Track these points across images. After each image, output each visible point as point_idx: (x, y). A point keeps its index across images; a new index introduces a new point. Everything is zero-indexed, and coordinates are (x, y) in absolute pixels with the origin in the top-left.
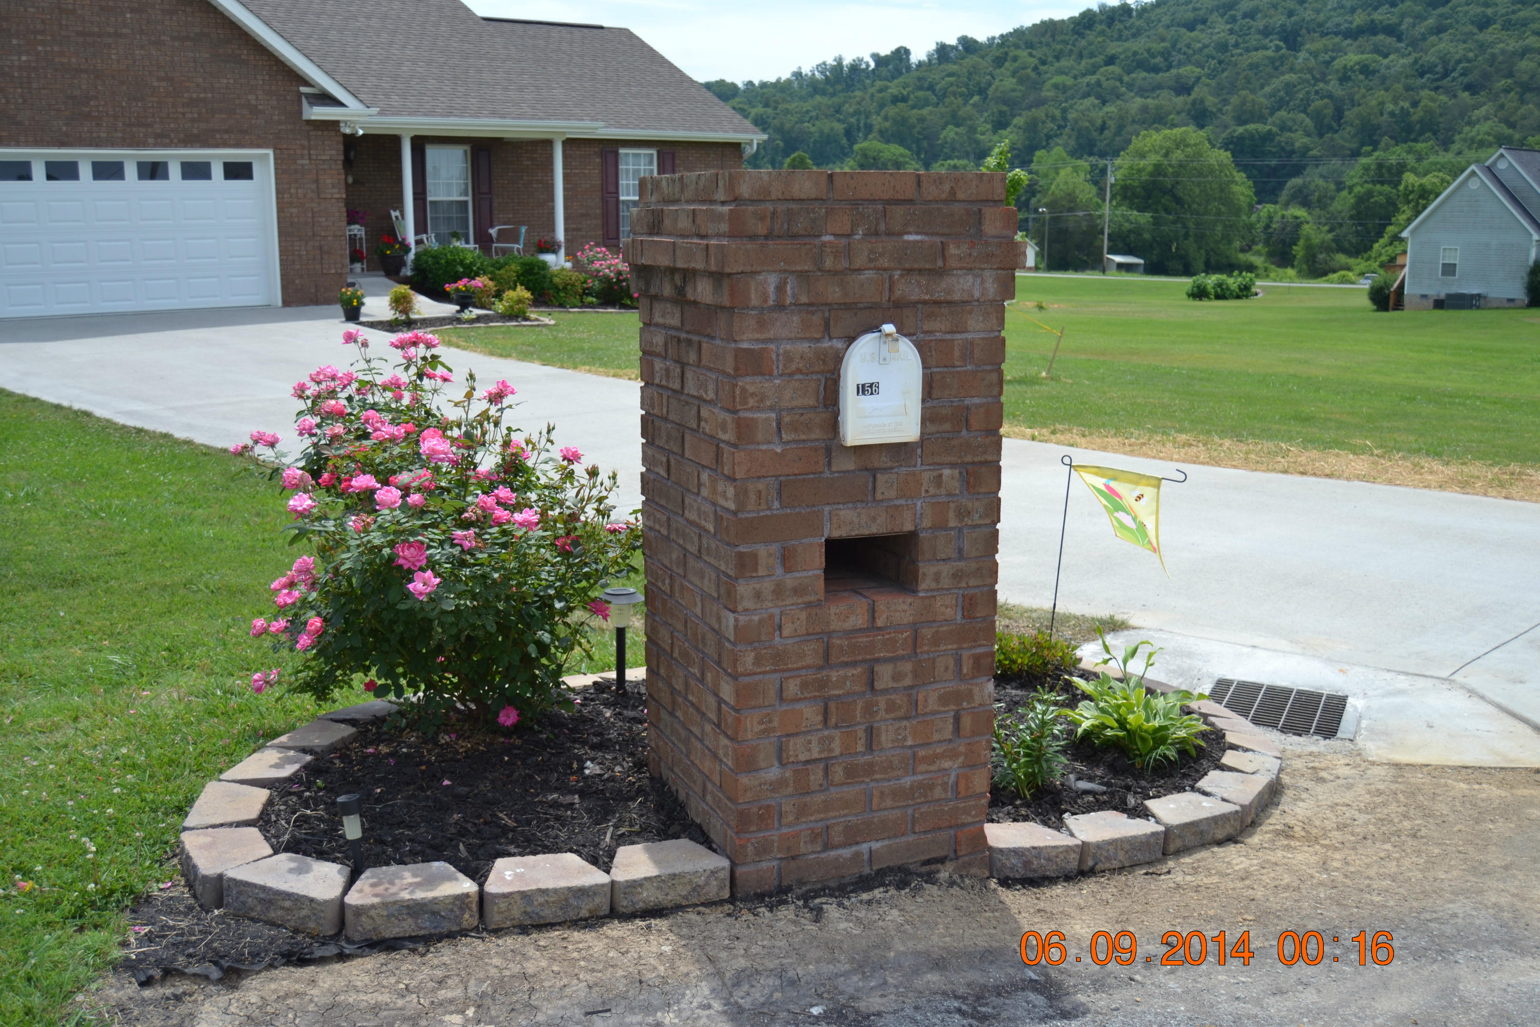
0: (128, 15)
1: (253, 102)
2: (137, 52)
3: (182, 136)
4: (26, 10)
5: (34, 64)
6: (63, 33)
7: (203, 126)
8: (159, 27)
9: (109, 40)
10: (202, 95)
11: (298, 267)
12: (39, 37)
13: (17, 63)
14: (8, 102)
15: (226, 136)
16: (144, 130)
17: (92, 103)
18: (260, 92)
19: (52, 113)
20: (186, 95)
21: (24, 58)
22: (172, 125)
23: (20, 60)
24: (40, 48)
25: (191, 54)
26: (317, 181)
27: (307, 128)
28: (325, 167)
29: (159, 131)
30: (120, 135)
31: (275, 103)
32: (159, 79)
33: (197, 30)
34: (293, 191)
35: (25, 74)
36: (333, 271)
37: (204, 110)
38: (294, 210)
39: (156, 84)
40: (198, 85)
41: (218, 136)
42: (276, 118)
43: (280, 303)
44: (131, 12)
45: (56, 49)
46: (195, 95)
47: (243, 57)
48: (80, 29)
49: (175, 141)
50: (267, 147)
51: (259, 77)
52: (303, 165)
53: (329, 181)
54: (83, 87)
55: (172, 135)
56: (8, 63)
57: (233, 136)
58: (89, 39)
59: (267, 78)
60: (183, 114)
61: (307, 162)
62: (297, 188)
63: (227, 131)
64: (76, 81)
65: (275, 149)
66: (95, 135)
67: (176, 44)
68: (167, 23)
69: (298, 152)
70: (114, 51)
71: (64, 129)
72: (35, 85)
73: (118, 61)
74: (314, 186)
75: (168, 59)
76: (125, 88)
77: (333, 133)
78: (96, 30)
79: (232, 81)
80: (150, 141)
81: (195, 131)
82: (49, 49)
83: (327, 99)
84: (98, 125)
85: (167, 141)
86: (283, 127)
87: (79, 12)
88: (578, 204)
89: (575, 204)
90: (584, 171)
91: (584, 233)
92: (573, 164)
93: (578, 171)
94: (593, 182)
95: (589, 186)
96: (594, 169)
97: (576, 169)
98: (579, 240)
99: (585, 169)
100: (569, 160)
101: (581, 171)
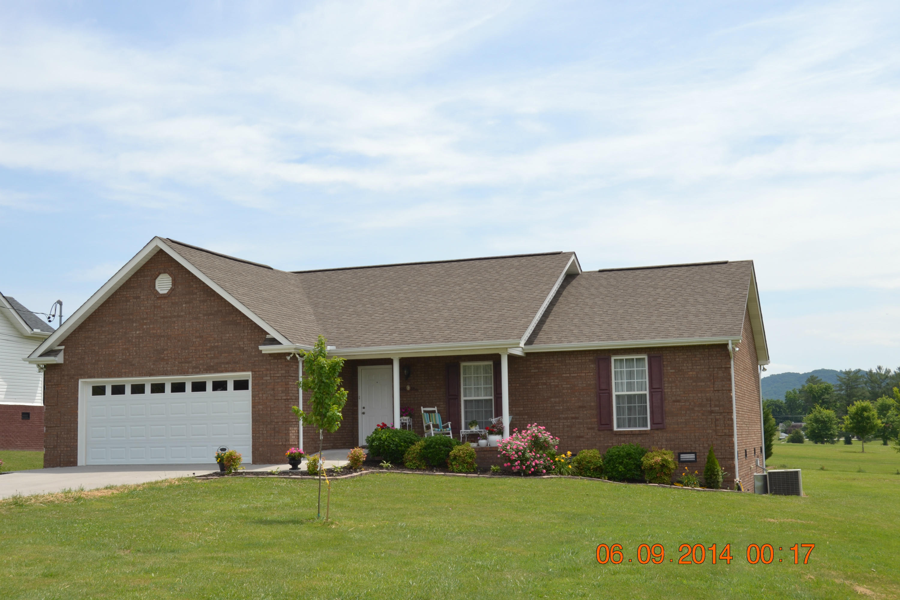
0: (184, 305)
1: (242, 346)
2: (187, 324)
3: (205, 367)
4: (140, 308)
5: (141, 335)
6: (155, 318)
7: (216, 361)
8: (198, 310)
9: (175, 319)
10: (216, 344)
11: (261, 441)
12: (145, 321)
13: (134, 335)
14: (130, 355)
15: (227, 366)
16: (188, 365)
17: (165, 352)
18: (245, 340)
19: (148, 359)
20: (209, 345)
21: (138, 332)
22: (201, 362)
23: (136, 333)
24: (145, 327)
25: (212, 323)
26: (273, 390)
27: (270, 358)
28: (279, 380)
29: (194, 365)
30: (176, 368)
31: (253, 345)
32: (196, 337)
33: (216, 309)
34: (260, 395)
35: (137, 340)
36: (281, 443)
37: (217, 352)
38: (261, 407)
39: (194, 340)
40: (214, 339)
41: (223, 366)
42: (253, 354)
43: (252, 462)
44: (185, 303)
45: (151, 326)
46: (212, 344)
47: (238, 321)
48: (162, 315)
49: (202, 370)
50: (248, 371)
51: (246, 331)
52: (266, 380)
53: (280, 389)
54: (162, 344)
55: (201, 367)
56: (131, 335)
57: (230, 365)
58: (166, 320)
59: (250, 331)
60: (207, 355)
61: (269, 378)
62: (263, 394)
63: (227, 363)
64: (158, 342)
65: (252, 371)
66: (165, 369)
67: (205, 317)
68: (201, 307)
69: (264, 372)
70: (177, 325)
71: (152, 366)
72: (141, 345)
73: (178, 330)
74: (272, 392)
75: (201, 326)
76: (180, 343)
77: (284, 361)
78: (169, 314)
79: (231, 335)
80: (190, 370)
81: (212, 364)
82: (148, 327)
83: (274, 341)
84: (167, 363)
85: (198, 370)
86: (257, 359)
87: (163, 307)
88: (576, 399)
89: (573, 399)
90: (581, 374)
91: (581, 421)
92: (571, 369)
93: (576, 375)
94: (589, 382)
95: (585, 385)
96: (590, 372)
97: (574, 373)
98: (577, 426)
99: (582, 373)
100: (568, 367)
101: (579, 374)
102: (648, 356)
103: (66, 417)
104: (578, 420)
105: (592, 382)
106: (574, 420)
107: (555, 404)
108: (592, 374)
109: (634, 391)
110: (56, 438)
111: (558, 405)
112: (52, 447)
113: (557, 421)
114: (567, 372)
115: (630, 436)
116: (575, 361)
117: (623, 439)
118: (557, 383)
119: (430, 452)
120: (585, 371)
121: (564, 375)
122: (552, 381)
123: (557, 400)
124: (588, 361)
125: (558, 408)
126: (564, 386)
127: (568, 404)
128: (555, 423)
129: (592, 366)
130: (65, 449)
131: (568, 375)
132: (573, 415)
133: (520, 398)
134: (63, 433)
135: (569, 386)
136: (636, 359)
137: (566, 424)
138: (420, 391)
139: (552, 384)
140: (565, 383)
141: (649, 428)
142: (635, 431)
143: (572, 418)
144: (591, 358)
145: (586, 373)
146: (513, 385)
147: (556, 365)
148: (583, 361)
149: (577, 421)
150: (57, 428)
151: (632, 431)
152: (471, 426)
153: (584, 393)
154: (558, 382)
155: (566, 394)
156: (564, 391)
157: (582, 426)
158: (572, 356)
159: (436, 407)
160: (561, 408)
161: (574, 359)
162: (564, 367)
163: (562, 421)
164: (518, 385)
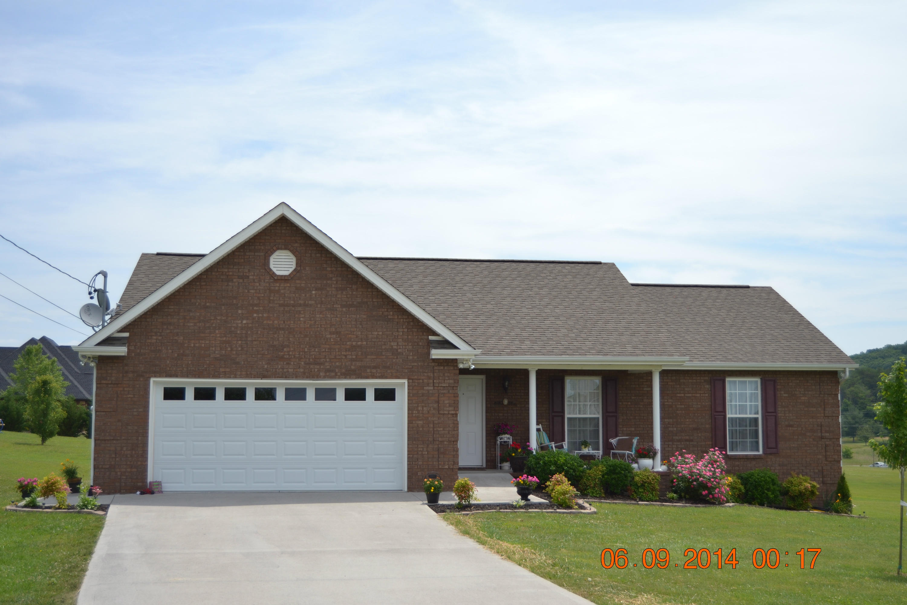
0: (314, 292)
1: (395, 347)
2: (318, 316)
3: (344, 371)
4: (248, 292)
5: (250, 325)
6: (271, 305)
7: (358, 364)
8: (334, 299)
9: (300, 309)
10: (359, 343)
11: (420, 463)
12: (255, 308)
13: (240, 325)
14: (232, 350)
15: (374, 371)
16: (318, 367)
17: (285, 350)
18: (400, 340)
19: (259, 356)
20: (348, 343)
21: (244, 322)
22: (337, 364)
23: (242, 322)
24: (255, 315)
25: (354, 316)
26: (438, 402)
27: (433, 364)
28: (445, 391)
29: (328, 367)
30: (302, 370)
31: (410, 347)
32: (331, 333)
33: (359, 300)
34: (420, 408)
35: (244, 332)
36: (447, 467)
37: (360, 353)
38: (420, 422)
39: (328, 336)
40: (357, 337)
41: (368, 370)
42: (411, 358)
43: (406, 489)
44: (316, 290)
45: (265, 315)
46: (354, 343)
47: (389, 317)
48: (281, 302)
49: (339, 374)
50: (403, 378)
51: (401, 330)
52: (428, 390)
53: (447, 402)
54: (280, 339)
55: (337, 370)
56: (235, 325)
57: (379, 370)
58: (286, 309)
59: (406, 330)
60: (346, 356)
61: (432, 388)
62: (423, 407)
63: (375, 367)
64: (276, 336)
65: (409, 379)
66: (285, 370)
67: (344, 309)
68: (339, 296)
69: (425, 381)
70: (303, 316)
71: (266, 366)
72: (249, 339)
73: (305, 322)
74: (436, 405)
75: (338, 319)
76: (308, 339)
77: (452, 368)
78: (292, 302)
79: (381, 333)
80: (322, 374)
81: (353, 367)
82: (260, 315)
83: (446, 344)
84: (288, 364)
85: (333, 374)
86: (416, 364)
87: (282, 291)
88: (690, 420)
89: (688, 420)
90: (695, 395)
91: (695, 443)
92: (686, 389)
93: (690, 395)
94: (704, 403)
95: (699, 406)
96: (704, 393)
97: (688, 393)
98: (691, 449)
99: (696, 393)
100: (683, 386)
101: (693, 395)
102: (761, 379)
103: (129, 427)
104: (692, 443)
105: (707, 404)
106: (688, 443)
107: (668, 425)
108: (707, 395)
109: (746, 414)
110: (113, 456)
111: (671, 426)
112: (108, 466)
113: (671, 443)
114: (681, 392)
115: (744, 460)
116: (690, 381)
117: (737, 463)
118: (671, 403)
119: (614, 479)
120: (700, 392)
121: (679, 395)
122: (666, 401)
123: (671, 420)
124: (703, 381)
125: (671, 429)
126: (678, 406)
127: (682, 426)
128: (669, 445)
129: (707, 386)
130: (129, 470)
131: (683, 395)
132: (687, 438)
133: (631, 418)
134: (125, 448)
135: (683, 406)
136: (748, 381)
137: (680, 446)
138: (518, 405)
139: (666, 403)
140: (679, 404)
141: (761, 452)
142: (750, 455)
143: (686, 440)
144: (707, 378)
145: (700, 394)
146: (624, 403)
147: (670, 383)
148: (698, 381)
149: (691, 443)
150: (114, 442)
151: (747, 455)
152: (585, 447)
153: (699, 415)
154: (672, 402)
155: (680, 415)
156: (678, 412)
157: (696, 449)
158: (687, 375)
159: (540, 425)
160: (675, 429)
161: (688, 378)
162: (678, 386)
163: (675, 443)
164: (629, 403)
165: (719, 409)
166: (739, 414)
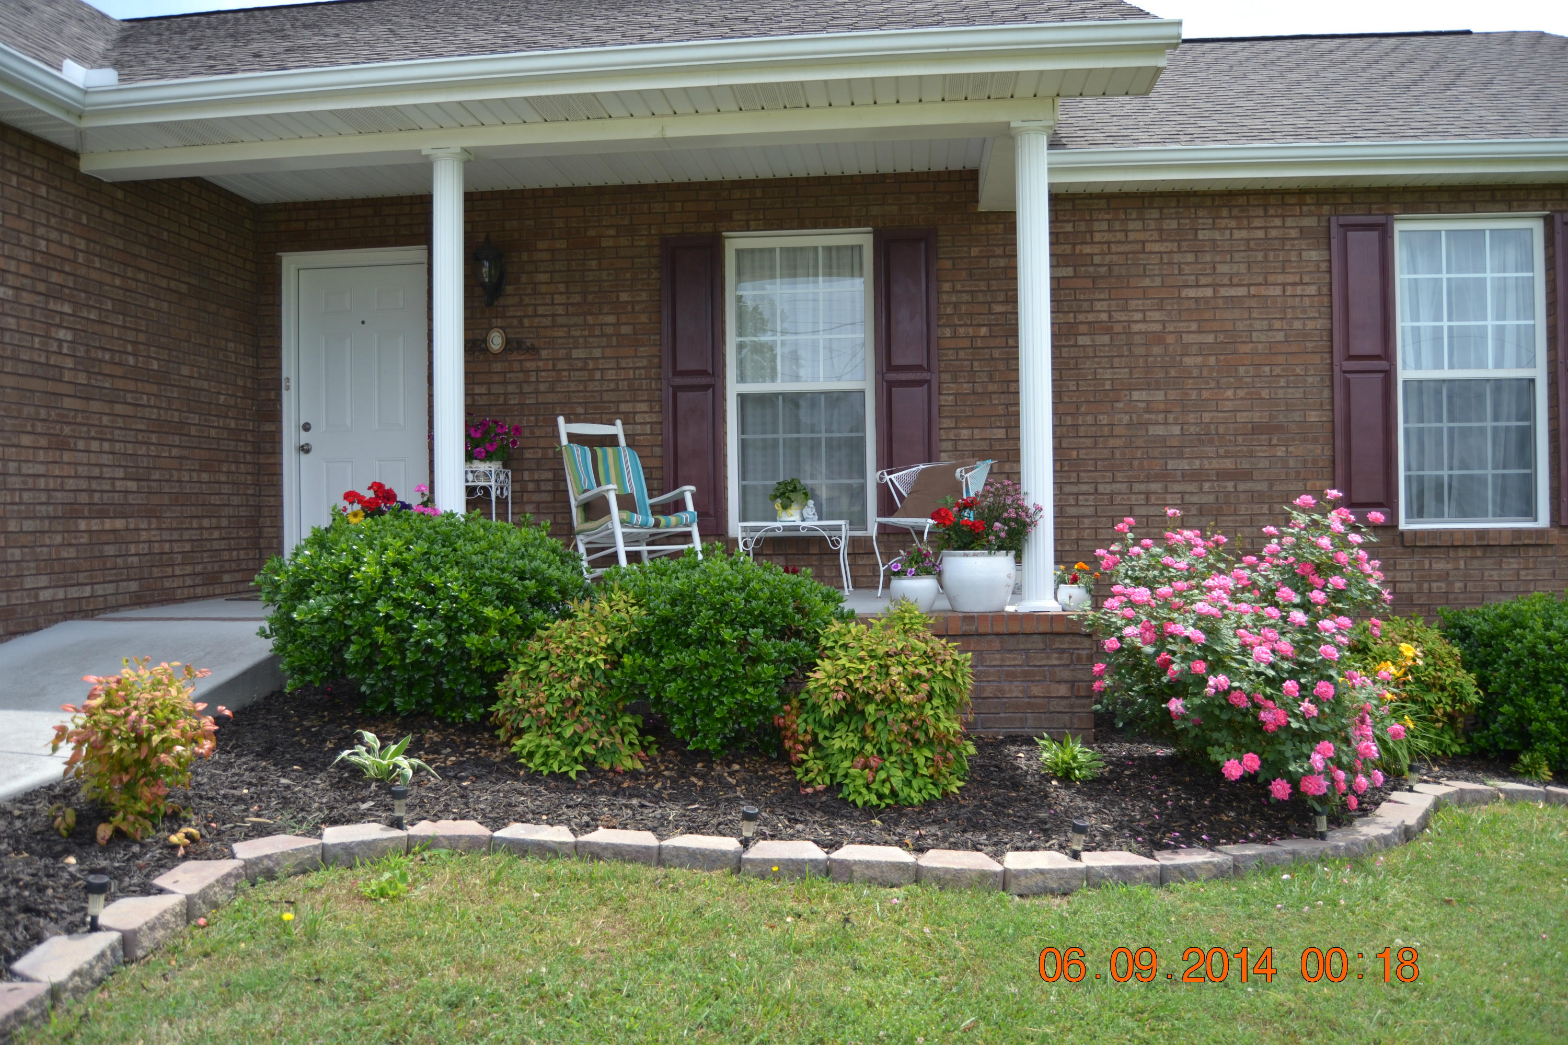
88: (1241, 393)
89: (1230, 393)
90: (1263, 291)
91: (1263, 487)
92: (1223, 268)
93: (1241, 291)
94: (1297, 325)
95: (1280, 336)
96: (1302, 283)
97: (1231, 285)
98: (1243, 510)
99: (1266, 283)
100: (1208, 258)
101: (1253, 290)
102: (1549, 222)
104: (1249, 485)
105: (1310, 325)
106: (1230, 486)
107: (1147, 416)
108: (1312, 290)
109: (1482, 365)
111: (1161, 417)
113: (1156, 487)
114: (1203, 280)
115: (1469, 553)
116: (1239, 234)
117: (1440, 565)
118: (1157, 327)
120: (1280, 279)
121: (1191, 293)
122: (1138, 316)
123: (1160, 395)
124: (1294, 233)
125: (1160, 430)
126: (1187, 338)
127: (1207, 417)
128: (1148, 494)
129: (1314, 255)
131: (1209, 292)
132: (1228, 464)
133: (992, 387)
135: (1210, 338)
136: (1491, 230)
137: (1195, 499)
138: (544, 354)
139: (1136, 327)
140: (1194, 327)
141: (1543, 520)
142: (1499, 531)
143: (1223, 475)
144: (1310, 222)
145: (1284, 285)
146: (962, 331)
147: (1156, 247)
148: (1273, 233)
149: (1242, 486)
151: (1482, 533)
152: (785, 507)
153: (1277, 371)
154: (1163, 322)
155: (1196, 373)
156: (1188, 361)
157: (1265, 510)
158: (1225, 212)
159: (619, 422)
160: (1176, 430)
161: (1233, 223)
162: (1190, 258)
163: (1177, 487)
164: (983, 331)
165: (1366, 344)
166: (1451, 367)
